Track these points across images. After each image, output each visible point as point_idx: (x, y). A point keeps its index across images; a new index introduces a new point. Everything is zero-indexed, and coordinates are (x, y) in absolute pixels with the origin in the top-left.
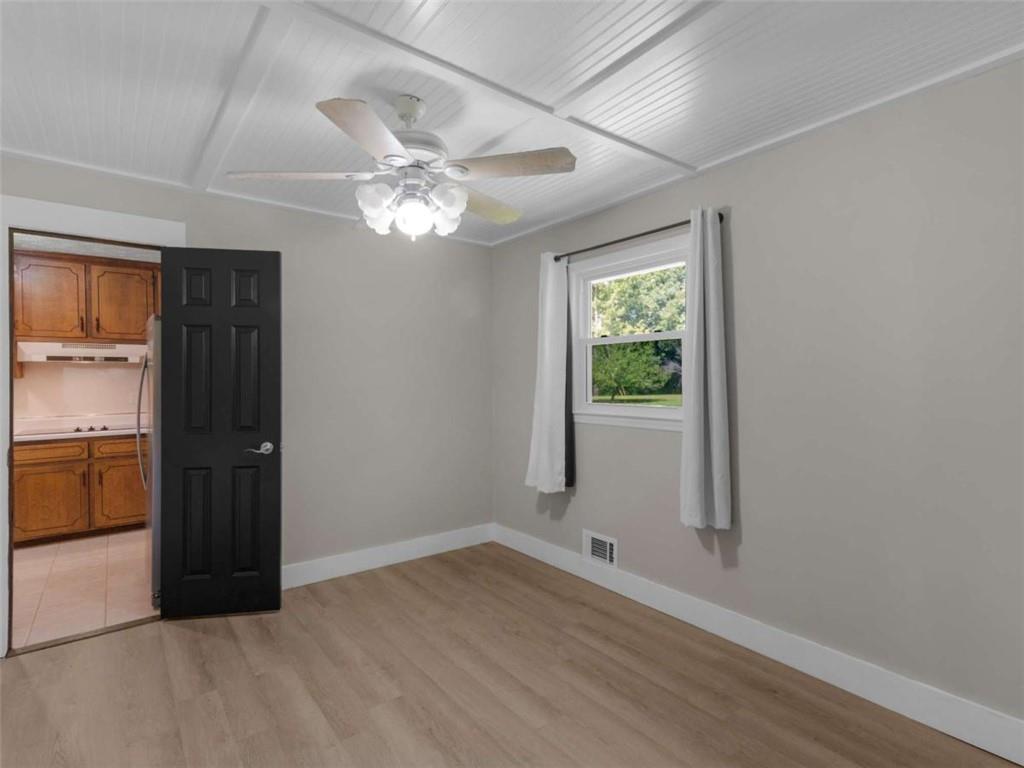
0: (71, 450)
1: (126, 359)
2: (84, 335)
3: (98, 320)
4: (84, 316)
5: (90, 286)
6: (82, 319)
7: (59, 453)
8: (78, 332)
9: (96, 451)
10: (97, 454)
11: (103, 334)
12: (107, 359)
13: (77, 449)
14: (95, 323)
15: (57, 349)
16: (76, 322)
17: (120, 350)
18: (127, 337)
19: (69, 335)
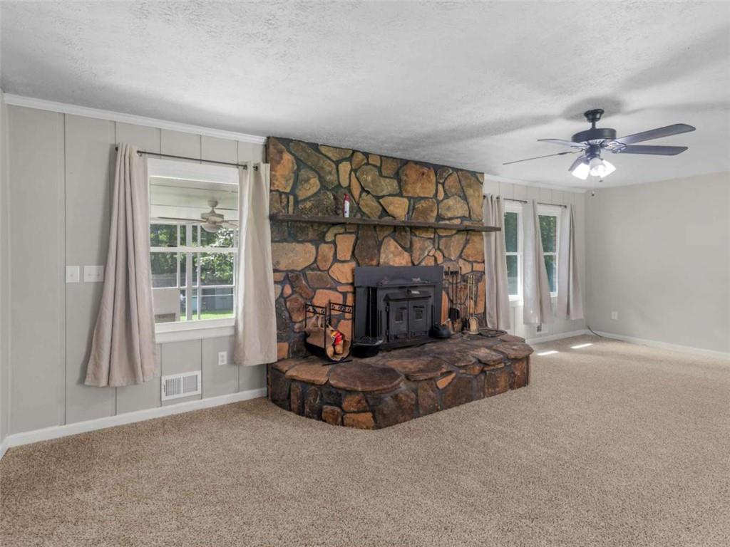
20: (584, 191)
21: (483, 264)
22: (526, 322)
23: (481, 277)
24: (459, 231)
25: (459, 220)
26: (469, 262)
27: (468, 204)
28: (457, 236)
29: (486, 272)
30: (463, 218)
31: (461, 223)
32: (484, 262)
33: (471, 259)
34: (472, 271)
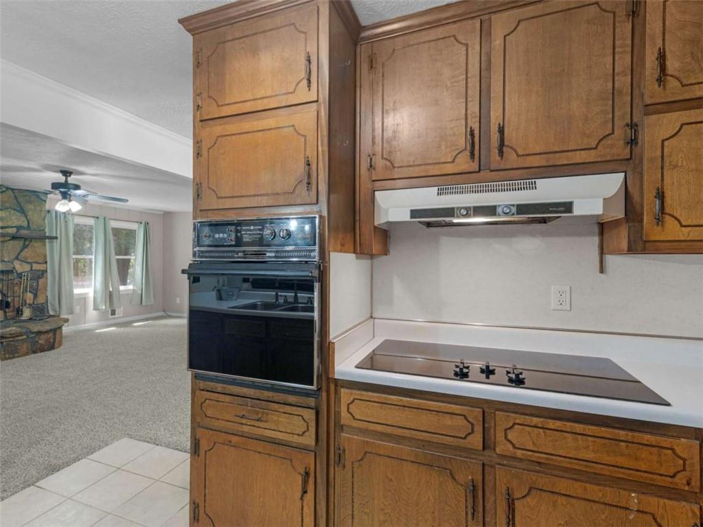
0: (448, 421)
1: (568, 207)
2: (475, 167)
3: (501, 131)
4: (476, 127)
5: (489, 61)
6: (472, 134)
7: (425, 421)
8: (464, 163)
9: (500, 436)
10: (502, 448)
11: (512, 159)
12: (522, 209)
13: (460, 422)
14: (495, 136)
15: (428, 197)
16: (462, 142)
17: (549, 190)
18: (563, 160)
19: (450, 169)
20: (162, 213)
21: (45, 265)
22: (96, 308)
23: (43, 274)
24: (14, 238)
25: (15, 230)
26: (28, 263)
27: (26, 217)
28: (11, 242)
29: (48, 271)
30: (19, 228)
31: (17, 232)
32: (46, 262)
33: (29, 261)
34: (31, 270)
